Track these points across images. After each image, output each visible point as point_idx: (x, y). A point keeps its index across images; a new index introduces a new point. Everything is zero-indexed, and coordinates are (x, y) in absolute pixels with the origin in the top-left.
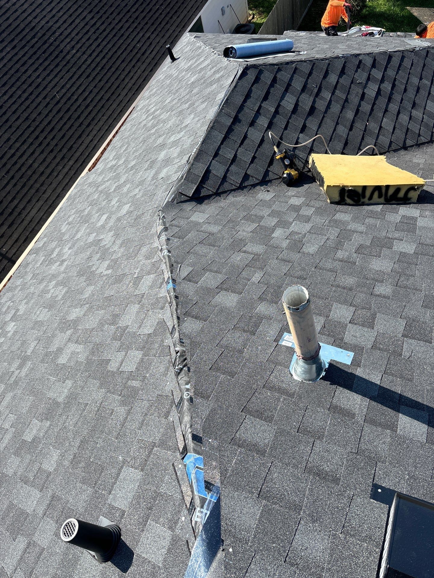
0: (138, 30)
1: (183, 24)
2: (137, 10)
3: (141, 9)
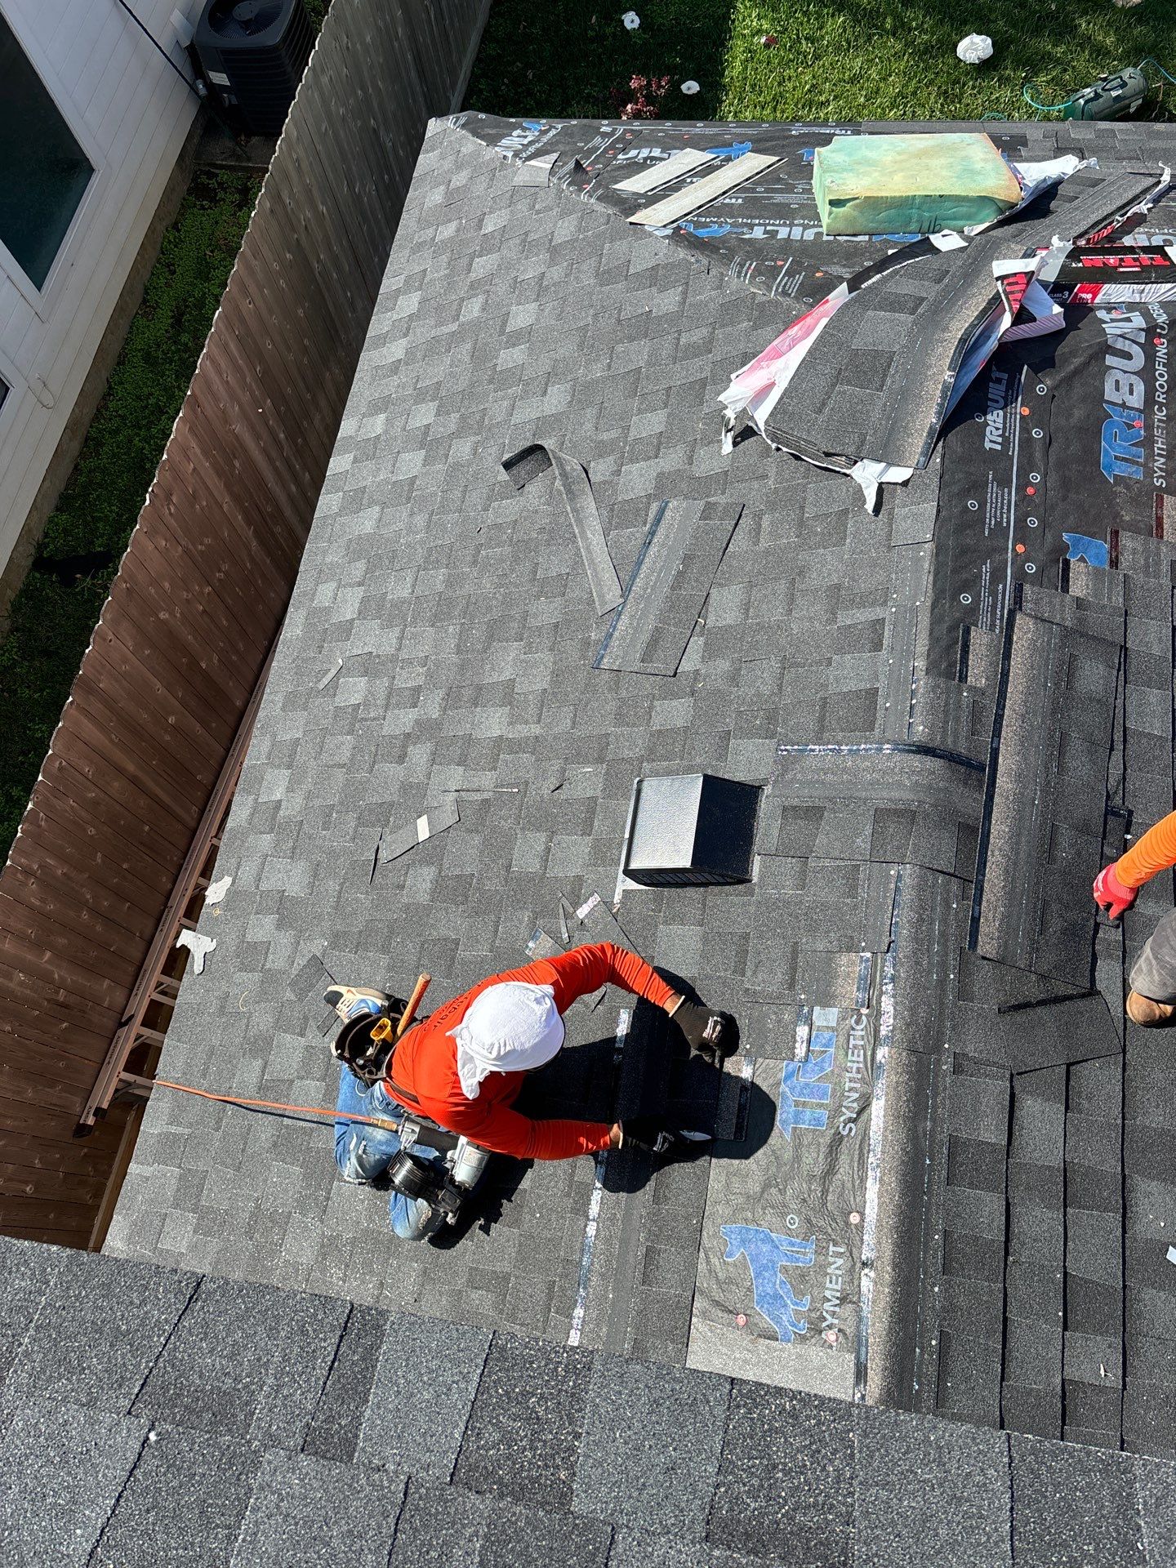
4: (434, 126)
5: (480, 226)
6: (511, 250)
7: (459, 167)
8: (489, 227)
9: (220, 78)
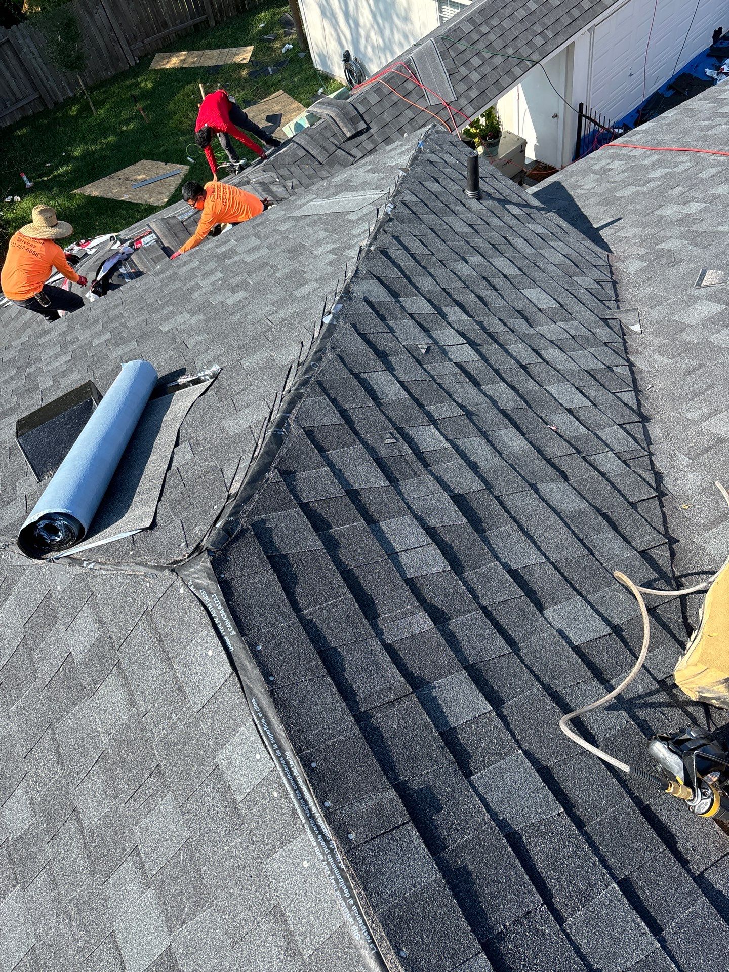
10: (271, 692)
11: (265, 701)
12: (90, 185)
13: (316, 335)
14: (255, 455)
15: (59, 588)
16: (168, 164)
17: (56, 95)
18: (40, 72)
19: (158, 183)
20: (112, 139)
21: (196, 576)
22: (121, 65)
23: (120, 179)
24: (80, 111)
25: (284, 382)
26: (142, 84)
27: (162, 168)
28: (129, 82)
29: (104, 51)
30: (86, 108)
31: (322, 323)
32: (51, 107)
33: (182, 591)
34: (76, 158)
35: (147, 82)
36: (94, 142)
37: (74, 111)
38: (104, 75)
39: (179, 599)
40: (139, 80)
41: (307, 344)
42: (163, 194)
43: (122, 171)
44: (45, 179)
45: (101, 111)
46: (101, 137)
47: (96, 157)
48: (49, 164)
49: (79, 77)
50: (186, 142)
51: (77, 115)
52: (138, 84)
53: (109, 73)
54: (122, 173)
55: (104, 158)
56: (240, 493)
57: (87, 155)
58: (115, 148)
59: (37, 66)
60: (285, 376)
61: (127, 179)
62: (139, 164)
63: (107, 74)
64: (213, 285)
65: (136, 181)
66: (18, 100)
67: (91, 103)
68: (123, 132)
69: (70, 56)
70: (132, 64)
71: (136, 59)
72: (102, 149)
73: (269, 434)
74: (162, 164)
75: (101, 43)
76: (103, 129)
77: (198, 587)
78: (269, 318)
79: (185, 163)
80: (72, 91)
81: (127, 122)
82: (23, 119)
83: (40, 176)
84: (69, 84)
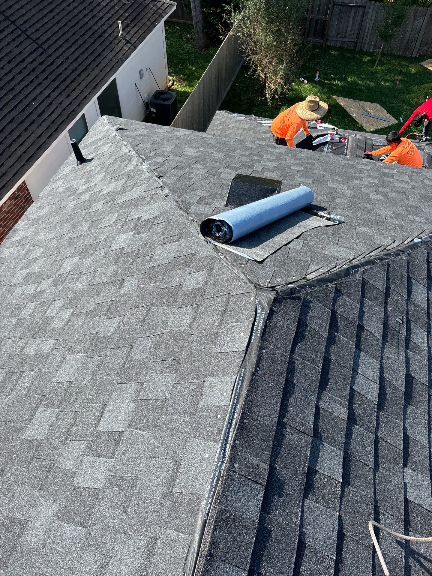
0: (34, 84)
1: (94, 85)
2: (35, 60)
3: (39, 60)
4: (218, 112)
5: (228, 126)
6: (235, 129)
7: (223, 118)
8: (230, 126)
9: (154, 110)
10: (254, 374)
11: (248, 375)
12: (343, 98)
13: (405, 243)
14: (331, 271)
15: (200, 255)
16: (389, 114)
17: (364, 46)
18: (366, 31)
19: (376, 120)
20: (372, 84)
21: (263, 298)
22: (408, 53)
23: (359, 105)
24: (369, 61)
25: (371, 251)
26: (410, 69)
27: (384, 113)
28: (404, 63)
29: (406, 40)
30: (373, 62)
31: (413, 240)
32: (357, 50)
33: (252, 299)
34: (348, 82)
35: (413, 69)
36: (362, 80)
37: (366, 59)
38: (395, 52)
39: (248, 301)
40: (410, 65)
41: (397, 243)
42: (373, 126)
43: (364, 102)
44: (326, 81)
45: (379, 68)
46: (368, 80)
47: (358, 87)
48: (333, 76)
49: (383, 45)
50: (407, 110)
51: (366, 62)
52: (408, 67)
53: (398, 53)
54: (362, 103)
55: (361, 90)
56: (311, 280)
57: (355, 83)
58: (370, 89)
59: (367, 27)
60: (374, 249)
61: (362, 107)
62: (374, 104)
63: (397, 52)
64: (369, 183)
65: (366, 111)
66: (345, 37)
67: (377, 61)
68: (380, 84)
69: (388, 32)
70: (414, 56)
71: (418, 54)
72: (363, 86)
73: (345, 267)
74: (386, 112)
75: (408, 35)
76: (372, 76)
77: (260, 303)
78: (386, 218)
79: (397, 118)
80: (373, 49)
81: (387, 81)
82: (340, 47)
83: (325, 79)
84: (375, 45)
